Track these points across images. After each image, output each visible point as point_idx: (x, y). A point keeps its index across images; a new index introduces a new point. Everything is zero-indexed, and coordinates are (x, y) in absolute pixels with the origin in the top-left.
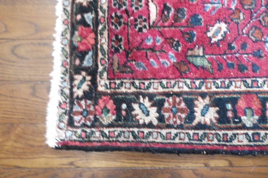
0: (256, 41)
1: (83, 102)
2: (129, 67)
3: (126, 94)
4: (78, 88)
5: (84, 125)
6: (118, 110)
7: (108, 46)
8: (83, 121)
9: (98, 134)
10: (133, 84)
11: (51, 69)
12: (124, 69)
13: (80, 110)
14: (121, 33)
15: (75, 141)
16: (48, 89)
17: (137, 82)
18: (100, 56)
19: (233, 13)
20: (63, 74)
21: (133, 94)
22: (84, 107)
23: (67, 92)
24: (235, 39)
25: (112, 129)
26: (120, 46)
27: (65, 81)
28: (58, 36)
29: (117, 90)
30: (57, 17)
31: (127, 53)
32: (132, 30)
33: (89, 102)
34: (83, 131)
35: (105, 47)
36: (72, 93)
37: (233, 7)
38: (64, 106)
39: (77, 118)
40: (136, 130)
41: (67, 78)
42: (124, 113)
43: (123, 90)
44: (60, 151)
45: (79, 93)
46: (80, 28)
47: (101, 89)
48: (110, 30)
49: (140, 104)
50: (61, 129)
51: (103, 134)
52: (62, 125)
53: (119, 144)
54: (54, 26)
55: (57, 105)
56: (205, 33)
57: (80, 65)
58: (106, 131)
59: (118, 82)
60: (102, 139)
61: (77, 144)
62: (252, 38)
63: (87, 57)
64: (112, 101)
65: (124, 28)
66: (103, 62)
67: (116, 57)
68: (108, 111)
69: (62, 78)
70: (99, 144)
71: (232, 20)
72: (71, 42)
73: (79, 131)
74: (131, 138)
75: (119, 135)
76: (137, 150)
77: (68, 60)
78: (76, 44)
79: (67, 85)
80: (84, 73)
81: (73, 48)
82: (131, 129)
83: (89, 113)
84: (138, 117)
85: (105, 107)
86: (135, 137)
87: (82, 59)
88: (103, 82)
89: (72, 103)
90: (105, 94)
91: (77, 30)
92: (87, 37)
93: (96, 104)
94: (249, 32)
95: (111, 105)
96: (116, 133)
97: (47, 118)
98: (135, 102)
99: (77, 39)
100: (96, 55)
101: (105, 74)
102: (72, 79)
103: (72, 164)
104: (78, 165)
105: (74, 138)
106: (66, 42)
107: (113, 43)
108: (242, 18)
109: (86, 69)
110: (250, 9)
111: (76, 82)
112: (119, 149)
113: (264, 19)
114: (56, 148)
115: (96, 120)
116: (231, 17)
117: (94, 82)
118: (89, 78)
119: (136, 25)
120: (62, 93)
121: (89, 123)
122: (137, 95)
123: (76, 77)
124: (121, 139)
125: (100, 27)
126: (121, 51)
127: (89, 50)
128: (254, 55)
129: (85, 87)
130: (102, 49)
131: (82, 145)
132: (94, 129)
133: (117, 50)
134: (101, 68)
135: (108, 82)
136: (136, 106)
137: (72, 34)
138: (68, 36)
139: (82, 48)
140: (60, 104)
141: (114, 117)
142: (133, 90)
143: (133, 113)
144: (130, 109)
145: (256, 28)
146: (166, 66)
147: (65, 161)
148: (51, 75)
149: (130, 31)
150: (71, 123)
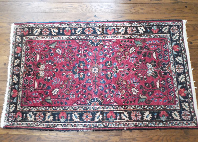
0: (67, 95)
1: (12, 114)
2: (27, 102)
3: (25, 111)
4: (11, 109)
5: (12, 121)
6: (23, 116)
7: (22, 96)
8: (12, 120)
9: (16, 124)
10: (28, 108)
11: (4, 103)
12: (25, 103)
13: (11, 116)
14: (26, 92)
15: (9, 126)
16: (2, 109)
17: (29, 107)
18: (19, 99)
19: (61, 86)
20: (7, 105)
21: (27, 111)
22: (13, 115)
23: (8, 110)
24: (61, 94)
25: (20, 122)
26: (25, 96)
27: (7, 107)
28: (7, 92)
29: (23, 110)
30: (7, 86)
31: (27, 98)
32: (29, 91)
33: (14, 113)
34: (12, 123)
35: (21, 96)
36: (9, 111)
37: (61, 84)
38: (6, 115)
39: (10, 118)
40: (27, 123)
41: (8, 106)
42: (24, 117)
43: (25, 110)
44: (4, 129)
45: (11, 110)
46: (14, 90)
47: (18, 109)
48: (22, 91)
49: (30, 114)
50: (5, 122)
51: (17, 124)
52: (6, 121)
53: (22, 127)
54: (6, 89)
55: (5, 114)
56: (52, 92)
57: (12, 102)
58: (19, 123)
59: (23, 107)
60: (17, 125)
61: (10, 127)
62: (66, 93)
63: (15, 99)
64: (21, 113)
65: (27, 90)
66: (19, 101)
67: (23, 99)
68: (20, 116)
69: (7, 106)
70: (16, 127)
71: (60, 88)
72: (10, 94)
73: (10, 123)
74: (26, 125)
75: (22, 124)
76: (27, 129)
77: (9, 100)
78: (12, 95)
79: (8, 108)
80: (13, 104)
81: (11, 96)
82: (26, 122)
83: (14, 117)
84: (28, 119)
85: (19, 115)
86: (27, 125)
87: (13, 100)
88: (19, 107)
89: (9, 114)
90: (19, 111)
91: (12, 91)
92: (15, 93)
93: (16, 114)
94: (65, 92)
95: (20, 115)
96: (22, 123)
97: (1, 118)
99: (12, 93)
100: (17, 98)
101: (20, 105)
102: (10, 106)
103: (7, 133)
104: (10, 134)
105: (9, 125)
106: (9, 94)
107: (23, 95)
108: (64, 87)
109: (14, 103)
110: (66, 84)
111: (11, 107)
112: (22, 129)
113: (70, 87)
114: (3, 128)
115: (16, 119)
116: (60, 87)
117: (16, 107)
118: (15, 106)
119: (30, 89)
120: (6, 111)
121: (13, 120)
122: (29, 111)
123: (11, 105)
124: (23, 125)
125: (20, 90)
126: (25, 97)
127: (16, 97)
128: (66, 99)
129: (13, 109)
130: (20, 97)
131: (11, 127)
132: (15, 122)
133: (24, 97)
134: (19, 103)
135: (20, 107)
136: (28, 115)
137: (11, 92)
138: (10, 92)
139: (14, 96)
140: (6, 114)
141: (21, 118)
142: (28, 110)
143: (27, 117)
144: (26, 116)
145: (68, 90)
146: (38, 102)
147: (6, 132)
148: (4, 105)
149: (28, 91)
150: (8, 120)
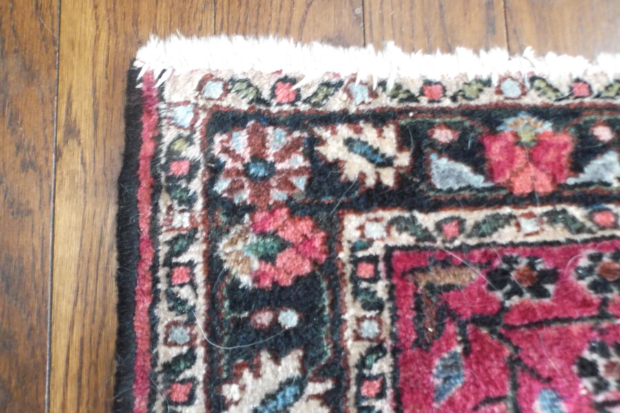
1: (298, 161)
2: (440, 329)
3: (338, 323)
4: (349, 142)
5: (215, 170)
6: (276, 297)
7: (513, 245)
8: (229, 164)
9: (182, 220)
10: (377, 349)
11: (409, 48)
12: (429, 313)
13: (271, 153)
14: (567, 293)
15: (158, 138)
17: (382, 366)
18: (472, 217)
20: (398, 87)
21: (339, 349)
22: (279, 166)
23: (336, 103)
25: (200, 275)
26: (517, 291)
27: (373, 95)
28: (527, 63)
29: (348, 288)
30: (592, 59)
31: (491, 319)
32: (584, 335)
33: (300, 183)
34: (194, 167)
35: (506, 235)
36: (330, 120)
38: (281, 93)
39: (241, 141)
40: (199, 370)
41: (385, 101)
42: (264, 318)
43: (352, 311)
44: (121, 86)
45: (333, 147)
46: (567, 138)
47: (352, 224)
48: (571, 249)
49: (300, 383)
50: (200, 87)
51: (183, 240)
52: (215, 90)
53: (144, 304)
54: (558, 51)
55: (289, 71)
57: (434, 145)
58: (195, 253)
59: (381, 289)
60: (165, 237)
61: (147, 148)
63: (465, 169)
64: (307, 268)
65: (586, 304)
66: (451, 229)
67: (473, 276)
68: (267, 258)
69: (383, 84)
70: (144, 227)
72: (514, 110)
73: (193, 152)
74: (166, 354)
75: (177, 304)
76: (123, 376)
77: (447, 103)
78: (508, 126)
79: (360, 101)
80: (404, 159)
81: (492, 118)
82: (200, 352)
83: (260, 185)
84: (247, 376)
85: (283, 246)
86: (171, 368)
87: (455, 152)
88: (375, 231)
89: (295, 121)
90: (333, 240)
91: (556, 129)
92: (537, 164)
93: (295, 209)
95: (291, 266)
96: (185, 293)
97: (238, 39)
98: (305, 362)
99: (526, 128)
100: (476, 201)
101: (405, 239)
102: (379, 118)
103: (72, 131)
104: (66, 156)
105: (169, 135)
106: (512, 91)
107: (523, 262)
109: (420, 165)
111: (369, 134)
112: (125, 307)
114: (133, 73)
115: (236, 212)
117: (375, 198)
118: (388, 178)
119: (604, 353)
120: (330, 86)
121: (222, 186)
122: (335, 369)
123: (390, 133)
124: (163, 313)
125: (576, 212)
126: (499, 295)
127: (490, 176)
129: (355, 166)
130: (497, 223)
131: (144, 164)
132: (199, 205)
133: (498, 279)
134: (427, 220)
135: (377, 249)
136: (290, 365)
137: (540, 113)
138: (533, 99)
139: (496, 150)
140: (289, 81)
141: (246, 281)
142: (355, 350)
143: (265, 356)
144: (279, 341)
147: (83, 108)
148: (391, 45)
149: (576, 328)
150: (223, 121)
